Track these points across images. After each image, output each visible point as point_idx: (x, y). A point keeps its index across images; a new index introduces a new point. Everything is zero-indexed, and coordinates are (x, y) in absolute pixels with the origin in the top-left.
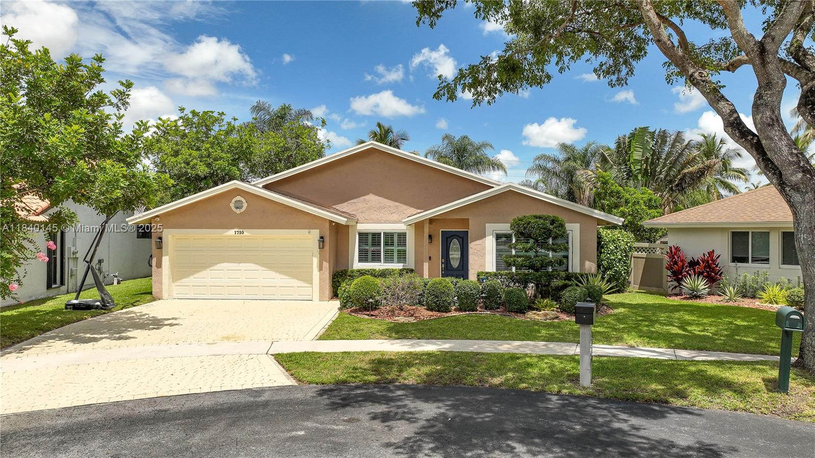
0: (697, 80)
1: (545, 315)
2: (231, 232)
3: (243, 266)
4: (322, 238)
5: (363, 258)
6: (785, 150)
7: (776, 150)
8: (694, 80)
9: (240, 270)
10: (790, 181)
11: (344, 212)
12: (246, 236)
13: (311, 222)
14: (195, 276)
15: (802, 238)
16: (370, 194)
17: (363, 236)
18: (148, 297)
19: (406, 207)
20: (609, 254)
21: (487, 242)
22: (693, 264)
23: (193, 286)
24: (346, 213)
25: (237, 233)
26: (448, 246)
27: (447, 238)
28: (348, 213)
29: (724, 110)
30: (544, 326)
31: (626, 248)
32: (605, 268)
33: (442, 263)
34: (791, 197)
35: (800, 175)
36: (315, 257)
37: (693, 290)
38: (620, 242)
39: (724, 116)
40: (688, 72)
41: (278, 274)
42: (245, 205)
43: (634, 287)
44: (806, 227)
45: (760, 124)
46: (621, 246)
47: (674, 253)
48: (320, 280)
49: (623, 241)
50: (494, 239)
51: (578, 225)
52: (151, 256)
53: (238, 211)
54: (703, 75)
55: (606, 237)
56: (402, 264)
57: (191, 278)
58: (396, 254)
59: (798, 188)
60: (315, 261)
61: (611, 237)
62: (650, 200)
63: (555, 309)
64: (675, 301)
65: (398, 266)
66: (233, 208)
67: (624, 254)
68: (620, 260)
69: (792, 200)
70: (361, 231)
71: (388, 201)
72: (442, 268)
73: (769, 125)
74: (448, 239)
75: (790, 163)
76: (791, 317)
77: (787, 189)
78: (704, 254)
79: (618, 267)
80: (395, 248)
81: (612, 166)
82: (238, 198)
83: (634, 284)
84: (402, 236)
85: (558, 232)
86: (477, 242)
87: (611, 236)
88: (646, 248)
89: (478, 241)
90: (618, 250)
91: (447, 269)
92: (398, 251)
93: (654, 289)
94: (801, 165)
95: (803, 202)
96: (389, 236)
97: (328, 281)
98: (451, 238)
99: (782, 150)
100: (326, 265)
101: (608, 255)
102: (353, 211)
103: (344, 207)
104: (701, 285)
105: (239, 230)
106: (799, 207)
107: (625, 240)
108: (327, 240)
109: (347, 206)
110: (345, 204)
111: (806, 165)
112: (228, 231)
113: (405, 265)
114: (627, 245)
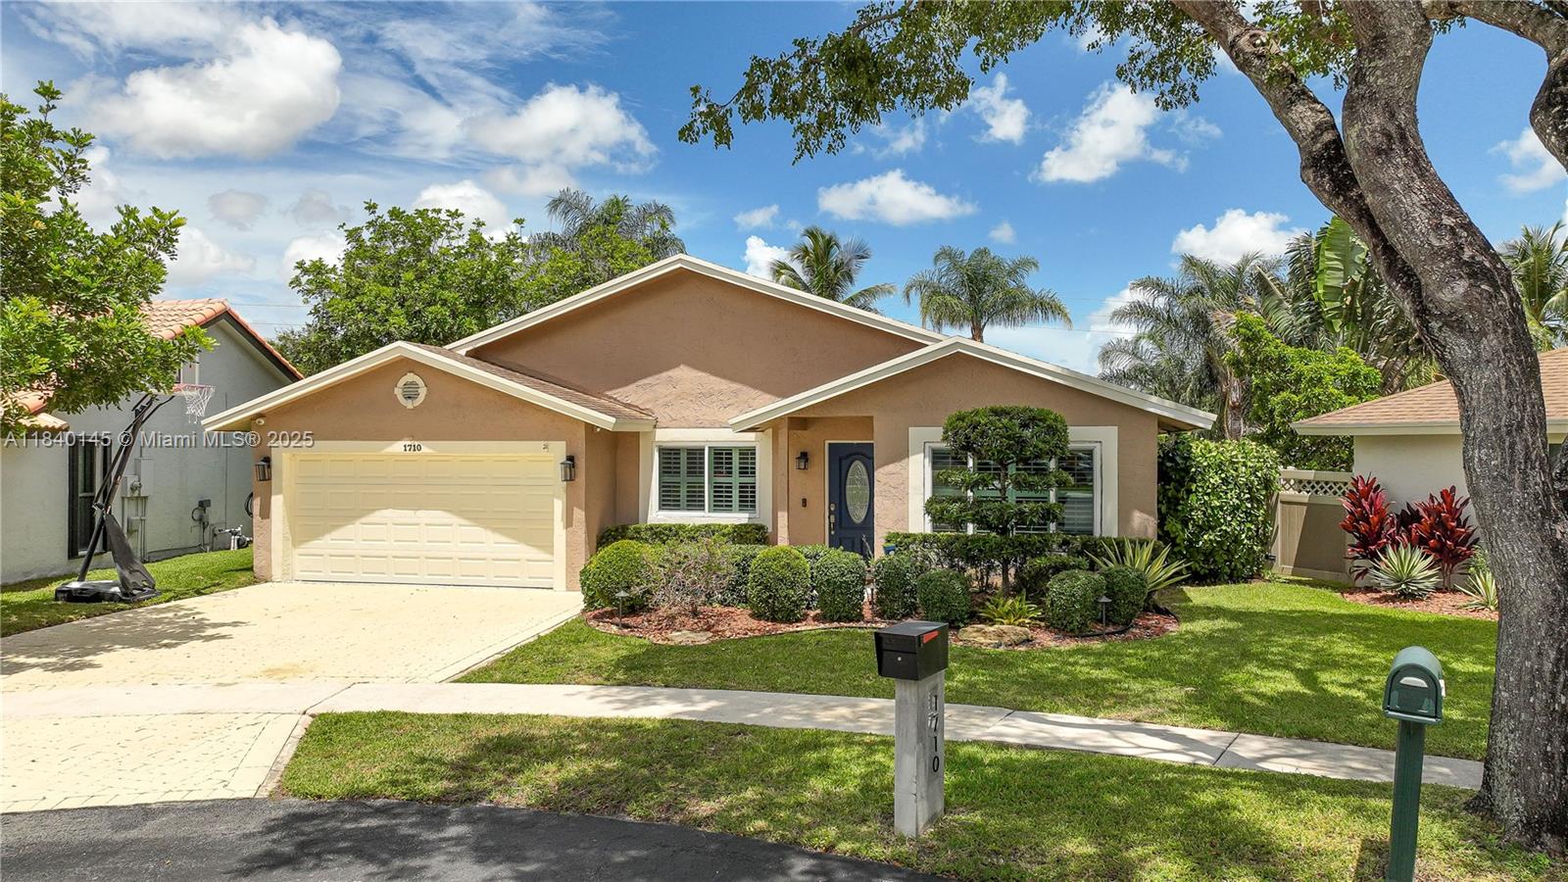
0: (1245, 54)
1: (1000, 635)
2: (398, 447)
3: (424, 516)
4: (571, 458)
5: (668, 501)
6: (1421, 219)
7: (1399, 219)
8: (1238, 56)
9: (418, 524)
10: (1439, 304)
11: (629, 404)
12: (427, 455)
13: (550, 425)
14: (336, 534)
15: (1476, 460)
16: (682, 366)
17: (670, 456)
18: (244, 577)
19: (754, 393)
20: (1208, 494)
21: (911, 467)
22: (1408, 518)
23: (331, 556)
24: (634, 406)
25: (408, 449)
26: (843, 478)
27: (840, 460)
28: (637, 407)
29: (1301, 126)
30: (977, 662)
31: (1252, 483)
32: (1198, 526)
33: (830, 513)
34: (1444, 347)
35: (1461, 286)
36: (558, 498)
37: (1399, 581)
38: (1236, 470)
39: (1302, 142)
40: (1227, 37)
41: (489, 533)
42: (423, 392)
43: (1283, 569)
44: (1486, 429)
45: (1358, 150)
46: (1238, 476)
47: (1365, 493)
48: (567, 546)
49: (1245, 466)
50: (927, 460)
51: (1116, 428)
52: (251, 495)
53: (409, 405)
54: (1258, 42)
55: (1203, 455)
56: (747, 515)
57: (327, 538)
58: (736, 493)
59: (1460, 321)
60: (559, 506)
61: (1214, 457)
62: (1355, 375)
63: (1027, 621)
64: (1360, 604)
65: (740, 519)
66: (400, 398)
67: (1247, 496)
68: (1236, 508)
69: (1448, 357)
70: (665, 445)
71: (718, 379)
72: (830, 523)
73: (1379, 152)
74: (843, 461)
75: (1435, 254)
76: (1402, 682)
77: (1435, 325)
78: (1432, 497)
79: (1230, 525)
80: (736, 480)
81: (1281, 302)
82: (410, 377)
83: (1283, 562)
84: (748, 454)
85: (1041, 445)
86: (891, 468)
87: (1214, 454)
88: (1309, 482)
89: (891, 466)
90: (1231, 486)
91: (841, 527)
92: (740, 487)
93: (1327, 575)
94: (1466, 257)
95: (1476, 361)
96: (721, 456)
97: (583, 549)
98: (850, 459)
99: (1414, 219)
100: (579, 515)
101: (1206, 498)
102: (648, 401)
103: (630, 394)
104: (1419, 566)
105: (412, 443)
106: (1467, 375)
107: (1249, 464)
108: (581, 463)
109: (636, 392)
110: (632, 387)
111: (1479, 258)
112: (388, 446)
113: (753, 515)
114: (1257, 476)
